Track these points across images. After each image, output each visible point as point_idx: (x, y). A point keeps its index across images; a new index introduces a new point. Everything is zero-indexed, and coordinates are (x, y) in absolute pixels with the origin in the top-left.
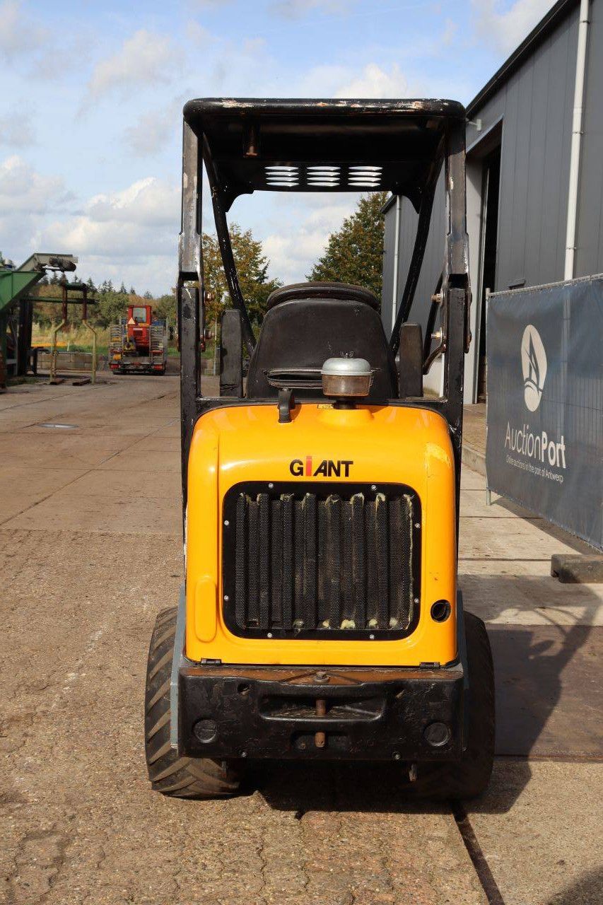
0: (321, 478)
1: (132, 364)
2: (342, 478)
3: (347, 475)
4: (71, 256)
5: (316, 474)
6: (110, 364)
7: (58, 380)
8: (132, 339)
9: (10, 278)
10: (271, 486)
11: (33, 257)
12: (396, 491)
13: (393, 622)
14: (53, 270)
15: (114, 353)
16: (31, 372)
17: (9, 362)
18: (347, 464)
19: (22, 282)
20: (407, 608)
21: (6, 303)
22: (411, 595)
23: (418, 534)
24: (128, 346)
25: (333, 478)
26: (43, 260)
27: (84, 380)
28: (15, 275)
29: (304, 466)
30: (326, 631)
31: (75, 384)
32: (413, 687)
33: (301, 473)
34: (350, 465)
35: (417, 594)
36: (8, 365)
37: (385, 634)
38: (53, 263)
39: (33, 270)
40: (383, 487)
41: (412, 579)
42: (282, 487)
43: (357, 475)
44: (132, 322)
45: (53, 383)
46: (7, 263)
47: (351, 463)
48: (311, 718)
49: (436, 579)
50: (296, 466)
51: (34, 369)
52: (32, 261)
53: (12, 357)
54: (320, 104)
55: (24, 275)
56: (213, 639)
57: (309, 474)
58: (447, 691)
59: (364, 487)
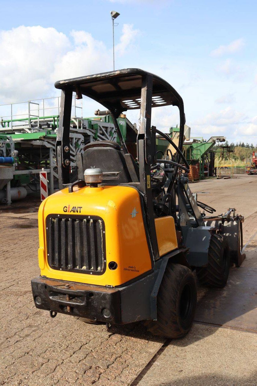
0: (72, 213)
1: (254, 171)
2: (79, 214)
3: (80, 212)
4: (223, 137)
5: (71, 212)
6: (246, 172)
7: (219, 177)
8: (254, 163)
9: (204, 145)
10: (59, 216)
11: (211, 138)
12: (96, 219)
13: (99, 268)
14: (218, 142)
15: (247, 168)
16: (214, 175)
17: (205, 172)
18: (80, 208)
19: (208, 146)
20: (102, 263)
21: (203, 153)
22: (103, 259)
23: (104, 235)
24: (253, 165)
25: (76, 213)
26: (215, 139)
27: (228, 177)
28: (206, 144)
29: (67, 209)
30: (77, 270)
31: (225, 179)
32: (96, 294)
33: (66, 211)
34: (81, 209)
35: (105, 259)
36: (205, 173)
37: (95, 273)
38: (217, 139)
39: (211, 142)
40: (92, 217)
41: (103, 253)
42: (62, 216)
43: (83, 212)
44: (254, 157)
45: (218, 179)
46: (204, 140)
47: (81, 207)
48: (64, 301)
49: (110, 253)
50: (65, 208)
51: (216, 174)
52: (211, 139)
53: (207, 171)
54: (88, 77)
55: (209, 144)
56: (44, 269)
57: (69, 212)
58: (107, 297)
59: (86, 217)
